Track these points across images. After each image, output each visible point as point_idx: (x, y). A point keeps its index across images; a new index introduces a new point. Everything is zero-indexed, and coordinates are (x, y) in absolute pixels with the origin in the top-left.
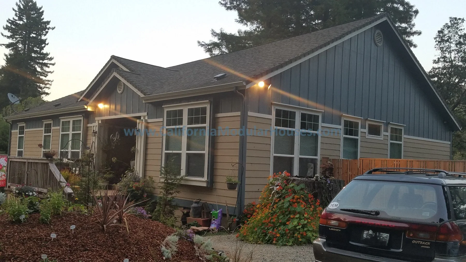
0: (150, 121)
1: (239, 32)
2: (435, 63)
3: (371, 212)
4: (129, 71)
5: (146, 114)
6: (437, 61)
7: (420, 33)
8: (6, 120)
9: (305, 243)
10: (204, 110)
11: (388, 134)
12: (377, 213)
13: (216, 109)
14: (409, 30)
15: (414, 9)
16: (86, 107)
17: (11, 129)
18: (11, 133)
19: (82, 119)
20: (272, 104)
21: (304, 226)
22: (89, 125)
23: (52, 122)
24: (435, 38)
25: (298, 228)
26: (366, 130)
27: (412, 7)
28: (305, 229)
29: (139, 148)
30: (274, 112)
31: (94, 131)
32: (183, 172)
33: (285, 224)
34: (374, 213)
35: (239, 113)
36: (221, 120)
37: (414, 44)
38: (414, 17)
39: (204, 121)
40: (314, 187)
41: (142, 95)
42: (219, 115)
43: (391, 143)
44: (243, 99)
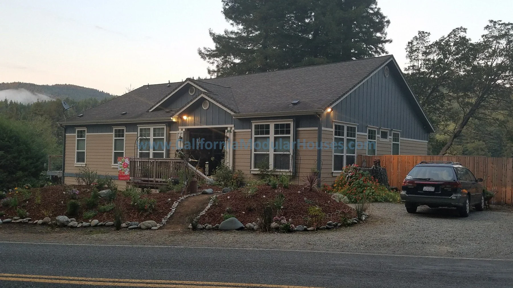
0: (236, 131)
1: (225, 32)
2: (406, 70)
3: (427, 179)
4: (206, 91)
5: (233, 126)
6: (407, 69)
7: (390, 41)
8: (61, 125)
9: (374, 202)
10: (288, 126)
11: (392, 137)
12: (429, 179)
13: (297, 126)
14: (383, 39)
15: (386, 20)
16: (172, 119)
17: (65, 133)
18: (65, 136)
19: (165, 127)
20: (333, 121)
21: (373, 193)
22: (171, 132)
23: (125, 128)
24: (406, 49)
25: (370, 194)
26: (380, 136)
27: (384, 17)
28: (374, 194)
29: (228, 150)
30: (334, 127)
31: (180, 137)
32: (271, 167)
33: (362, 192)
34: (428, 179)
35: (317, 128)
36: (301, 132)
37: (386, 51)
38: (386, 27)
39: (289, 133)
40: (373, 173)
41: (232, 113)
42: (300, 129)
43: (393, 144)
44: (319, 119)
